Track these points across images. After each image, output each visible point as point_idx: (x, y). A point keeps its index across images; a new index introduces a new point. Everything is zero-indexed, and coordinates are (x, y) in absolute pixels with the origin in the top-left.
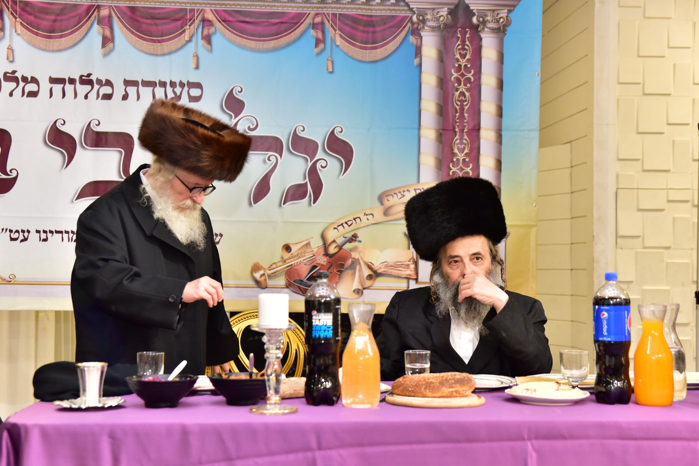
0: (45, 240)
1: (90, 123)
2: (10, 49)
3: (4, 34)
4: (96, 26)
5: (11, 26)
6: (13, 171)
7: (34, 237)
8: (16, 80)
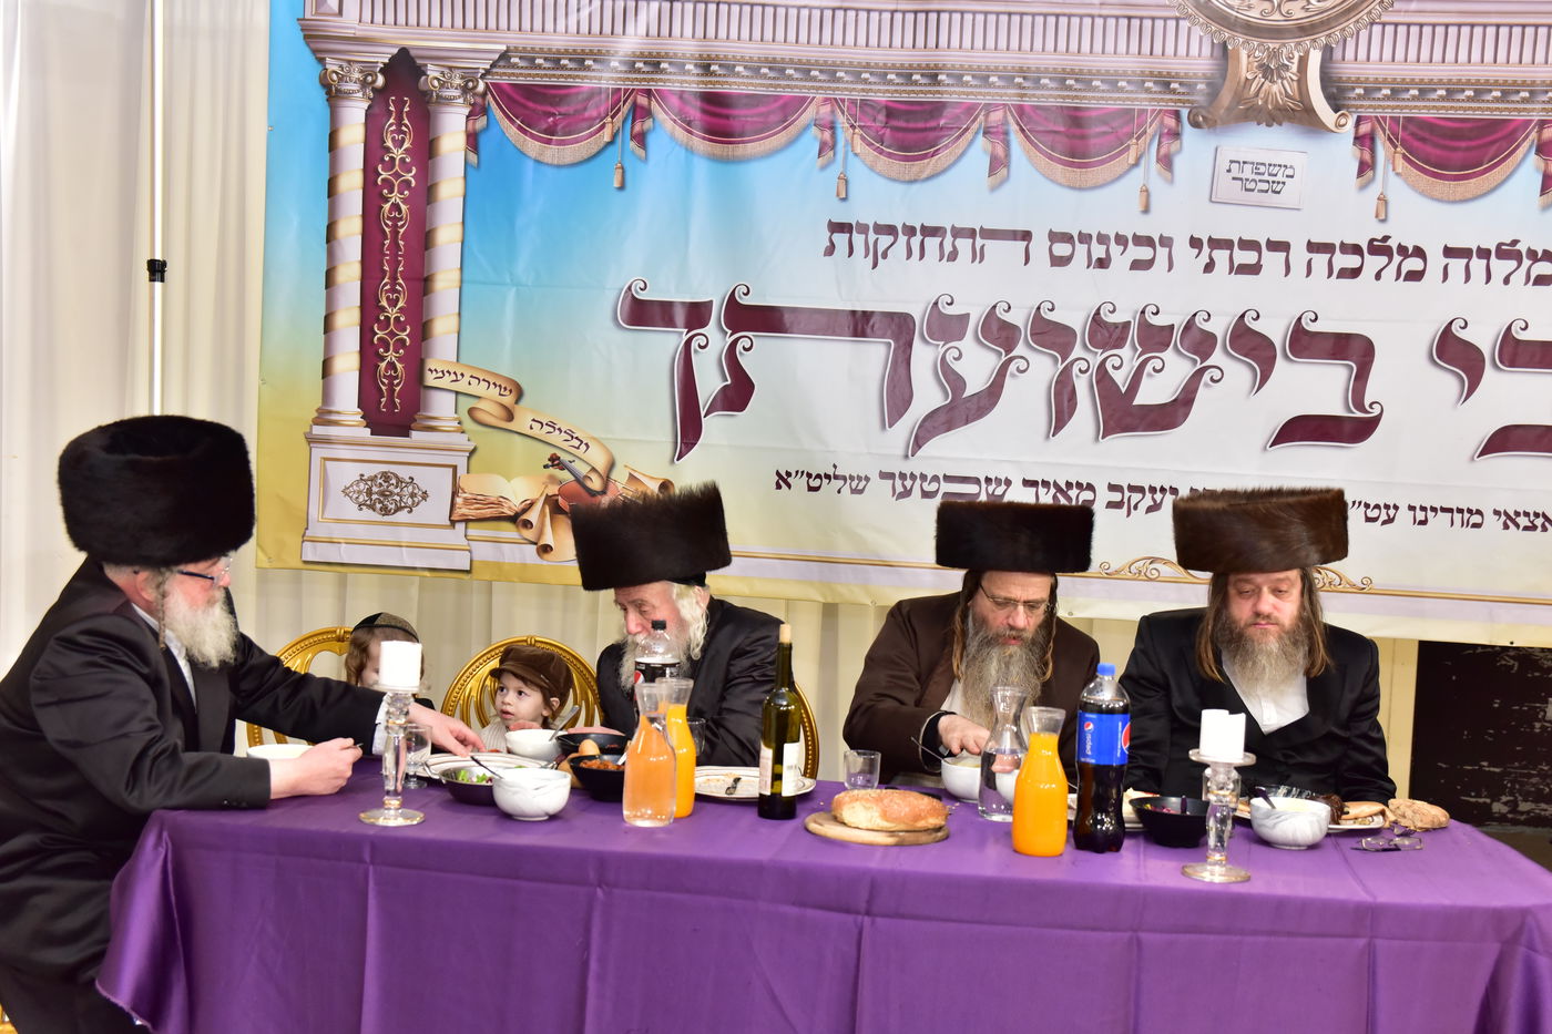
0: (1423, 523)
1: (1511, 325)
2: (1383, 200)
3: (1374, 175)
4: (1533, 158)
5: (1387, 159)
6: (1374, 406)
7: (1404, 516)
8: (1387, 251)
